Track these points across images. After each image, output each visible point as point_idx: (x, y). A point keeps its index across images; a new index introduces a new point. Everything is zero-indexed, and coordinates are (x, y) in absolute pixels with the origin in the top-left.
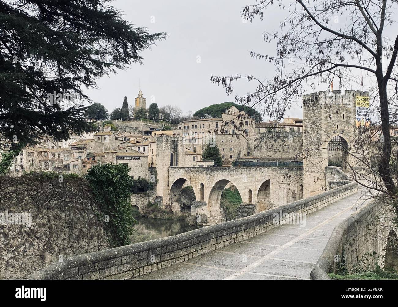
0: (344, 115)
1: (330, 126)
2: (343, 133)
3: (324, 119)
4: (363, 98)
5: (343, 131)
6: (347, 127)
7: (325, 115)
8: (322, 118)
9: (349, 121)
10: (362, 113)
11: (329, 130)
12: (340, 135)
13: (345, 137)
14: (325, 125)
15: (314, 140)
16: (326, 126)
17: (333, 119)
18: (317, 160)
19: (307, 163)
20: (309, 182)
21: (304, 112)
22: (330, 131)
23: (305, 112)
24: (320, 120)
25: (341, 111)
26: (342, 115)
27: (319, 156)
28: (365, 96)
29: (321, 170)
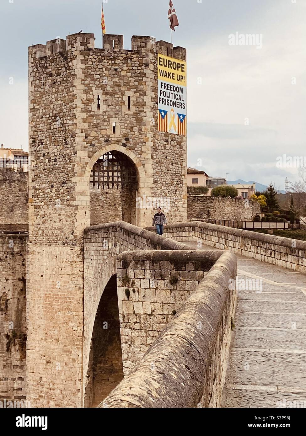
0: (129, 98)
1: (97, 126)
2: (128, 145)
3: (82, 106)
4: (173, 60)
5: (127, 139)
6: (136, 129)
7: (84, 96)
8: (78, 102)
9: (143, 114)
10: (170, 99)
11: (93, 134)
12: (122, 149)
13: (132, 156)
14: (84, 121)
15: (55, 161)
16: (86, 125)
17: (103, 108)
18: (63, 212)
19: (37, 222)
20: (43, 268)
21: (32, 89)
22: (96, 138)
23: (34, 91)
24: (72, 108)
25: (123, 89)
26: (125, 99)
27: (68, 203)
28: (177, 58)
29: (72, 237)
